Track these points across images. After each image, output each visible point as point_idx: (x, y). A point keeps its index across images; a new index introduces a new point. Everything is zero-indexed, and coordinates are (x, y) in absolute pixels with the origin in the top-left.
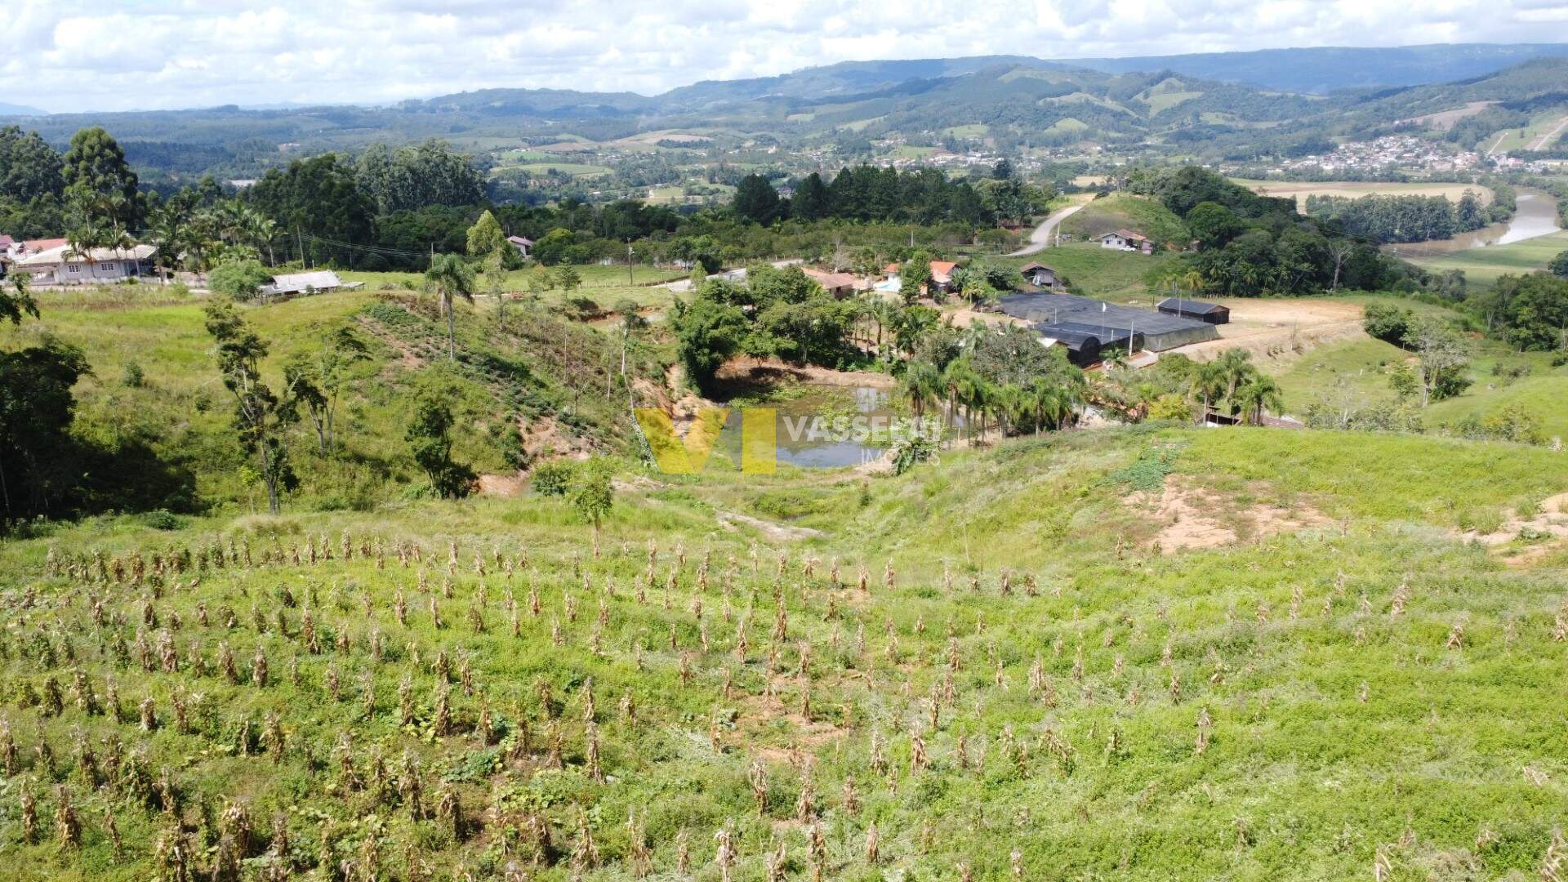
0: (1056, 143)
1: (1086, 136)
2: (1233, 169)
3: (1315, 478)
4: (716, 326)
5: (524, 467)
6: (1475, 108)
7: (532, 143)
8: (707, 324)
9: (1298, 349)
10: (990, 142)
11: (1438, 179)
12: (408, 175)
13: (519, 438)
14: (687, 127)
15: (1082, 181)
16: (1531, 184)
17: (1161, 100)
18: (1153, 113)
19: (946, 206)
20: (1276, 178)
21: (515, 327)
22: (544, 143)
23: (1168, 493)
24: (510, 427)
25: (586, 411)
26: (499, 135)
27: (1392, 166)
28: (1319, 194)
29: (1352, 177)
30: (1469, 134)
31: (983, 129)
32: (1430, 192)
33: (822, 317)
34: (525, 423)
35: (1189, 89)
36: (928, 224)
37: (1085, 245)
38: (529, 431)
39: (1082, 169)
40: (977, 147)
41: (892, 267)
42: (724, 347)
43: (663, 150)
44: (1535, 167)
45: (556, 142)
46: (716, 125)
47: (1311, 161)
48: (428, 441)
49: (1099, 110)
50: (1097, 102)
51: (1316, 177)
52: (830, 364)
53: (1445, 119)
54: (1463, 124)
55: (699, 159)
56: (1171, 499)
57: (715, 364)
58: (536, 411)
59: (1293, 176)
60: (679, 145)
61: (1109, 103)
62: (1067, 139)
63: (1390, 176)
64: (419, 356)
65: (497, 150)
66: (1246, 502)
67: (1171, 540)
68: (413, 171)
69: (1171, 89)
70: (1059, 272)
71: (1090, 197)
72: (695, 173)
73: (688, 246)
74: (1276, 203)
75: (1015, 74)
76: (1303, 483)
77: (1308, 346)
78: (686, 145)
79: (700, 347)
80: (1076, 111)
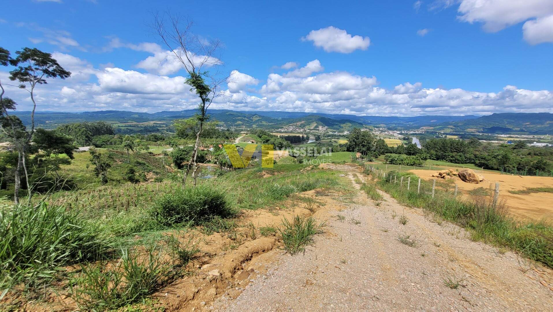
0: (237, 126)
1: (242, 124)
2: (268, 130)
3: (282, 169)
4: (181, 155)
5: (147, 181)
6: (303, 122)
7: (121, 123)
8: (179, 155)
9: (279, 158)
10: (225, 125)
11: (298, 133)
12: (94, 128)
13: (145, 176)
14: (160, 120)
15: (242, 132)
16: (311, 134)
17: (255, 119)
18: (254, 121)
19: (219, 136)
20: (274, 132)
21: (139, 156)
22: (125, 123)
23: (263, 172)
24: (143, 174)
25: (158, 171)
26: (113, 121)
27: (292, 131)
28: (281, 135)
29: (286, 132)
30: (302, 126)
31: (223, 123)
32: (297, 135)
33: (201, 154)
34: (146, 173)
35: (259, 117)
36: (217, 139)
37: (244, 143)
38: (147, 174)
39: (242, 130)
40: (222, 126)
41: (212, 146)
42: (182, 159)
43: (155, 125)
44: (312, 131)
45: (128, 122)
46: (167, 120)
47: (280, 130)
48: (130, 175)
49: (244, 120)
50: (244, 119)
51: (280, 132)
52: (203, 162)
53: (299, 124)
54: (302, 124)
55: (163, 127)
56: (264, 173)
57: (181, 163)
58: (148, 171)
59: (277, 132)
60: (158, 124)
61: (246, 119)
62: (239, 125)
63: (291, 132)
64: (121, 161)
65: (112, 124)
66: (274, 172)
67: (265, 177)
68: (96, 128)
69: (256, 117)
70: (241, 147)
71: (245, 135)
72: (163, 129)
73: (170, 142)
74: (275, 136)
75: (229, 113)
76: (280, 169)
77: (281, 158)
78: (160, 124)
79: (178, 159)
80: (240, 120)
